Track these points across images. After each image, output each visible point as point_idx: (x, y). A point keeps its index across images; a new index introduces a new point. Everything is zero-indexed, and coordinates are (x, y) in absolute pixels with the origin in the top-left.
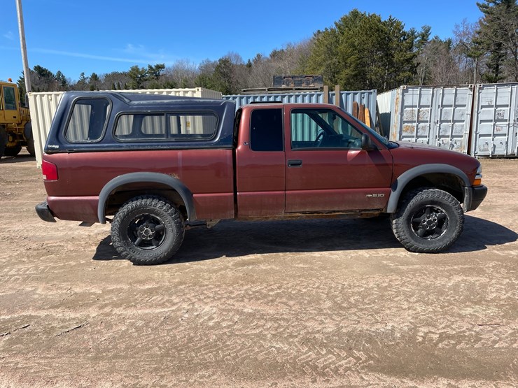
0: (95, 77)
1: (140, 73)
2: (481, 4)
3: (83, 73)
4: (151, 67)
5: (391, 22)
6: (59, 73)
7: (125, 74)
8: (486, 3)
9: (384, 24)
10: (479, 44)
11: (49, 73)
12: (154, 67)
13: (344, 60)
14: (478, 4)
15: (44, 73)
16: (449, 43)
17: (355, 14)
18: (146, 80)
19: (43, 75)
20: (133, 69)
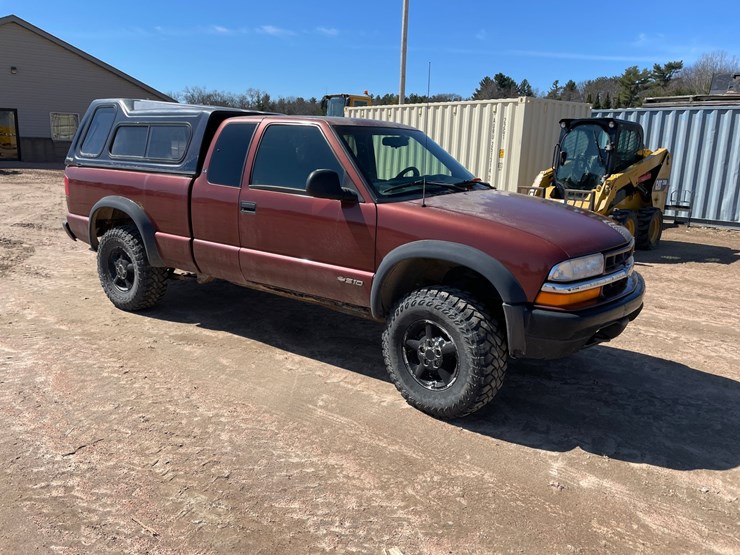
0: (571, 86)
1: (638, 78)
3: (557, 82)
4: (657, 68)
6: (525, 82)
7: (615, 80)
11: (512, 82)
12: (663, 67)
15: (506, 82)
18: (646, 88)
19: (503, 86)
20: (629, 72)
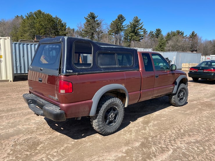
2: (86, 17)
5: (57, 18)
8: (88, 18)
9: (54, 18)
10: (86, 32)
13: (39, 31)
14: (85, 18)
16: (73, 30)
17: (40, 12)
